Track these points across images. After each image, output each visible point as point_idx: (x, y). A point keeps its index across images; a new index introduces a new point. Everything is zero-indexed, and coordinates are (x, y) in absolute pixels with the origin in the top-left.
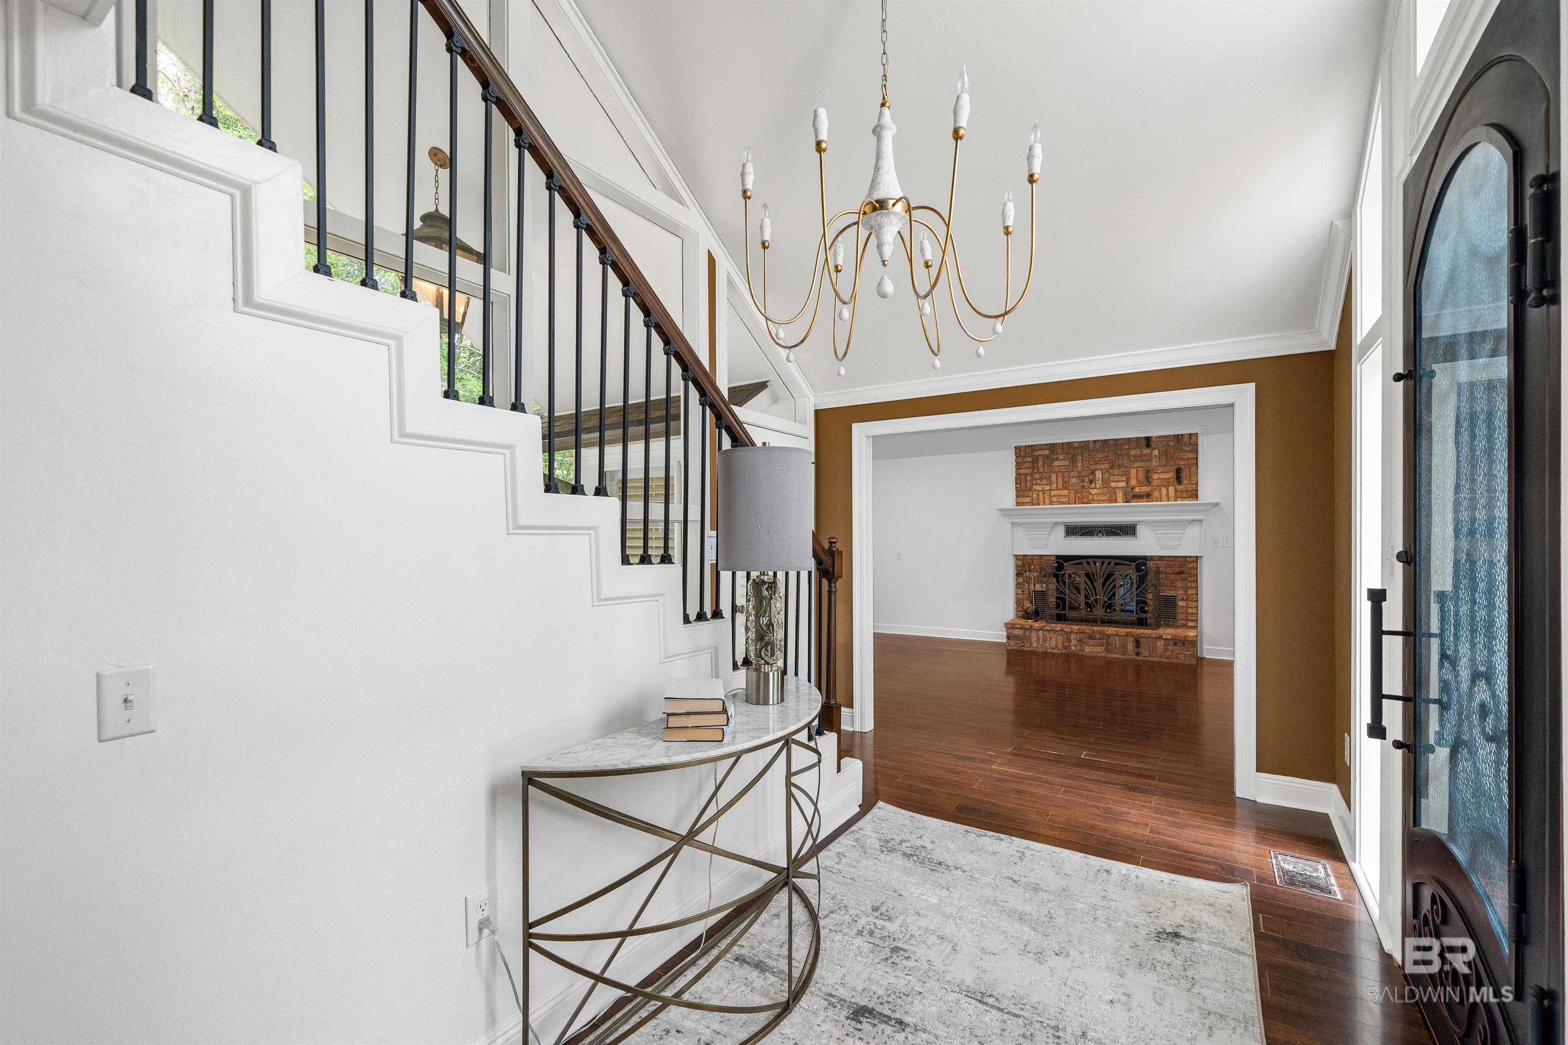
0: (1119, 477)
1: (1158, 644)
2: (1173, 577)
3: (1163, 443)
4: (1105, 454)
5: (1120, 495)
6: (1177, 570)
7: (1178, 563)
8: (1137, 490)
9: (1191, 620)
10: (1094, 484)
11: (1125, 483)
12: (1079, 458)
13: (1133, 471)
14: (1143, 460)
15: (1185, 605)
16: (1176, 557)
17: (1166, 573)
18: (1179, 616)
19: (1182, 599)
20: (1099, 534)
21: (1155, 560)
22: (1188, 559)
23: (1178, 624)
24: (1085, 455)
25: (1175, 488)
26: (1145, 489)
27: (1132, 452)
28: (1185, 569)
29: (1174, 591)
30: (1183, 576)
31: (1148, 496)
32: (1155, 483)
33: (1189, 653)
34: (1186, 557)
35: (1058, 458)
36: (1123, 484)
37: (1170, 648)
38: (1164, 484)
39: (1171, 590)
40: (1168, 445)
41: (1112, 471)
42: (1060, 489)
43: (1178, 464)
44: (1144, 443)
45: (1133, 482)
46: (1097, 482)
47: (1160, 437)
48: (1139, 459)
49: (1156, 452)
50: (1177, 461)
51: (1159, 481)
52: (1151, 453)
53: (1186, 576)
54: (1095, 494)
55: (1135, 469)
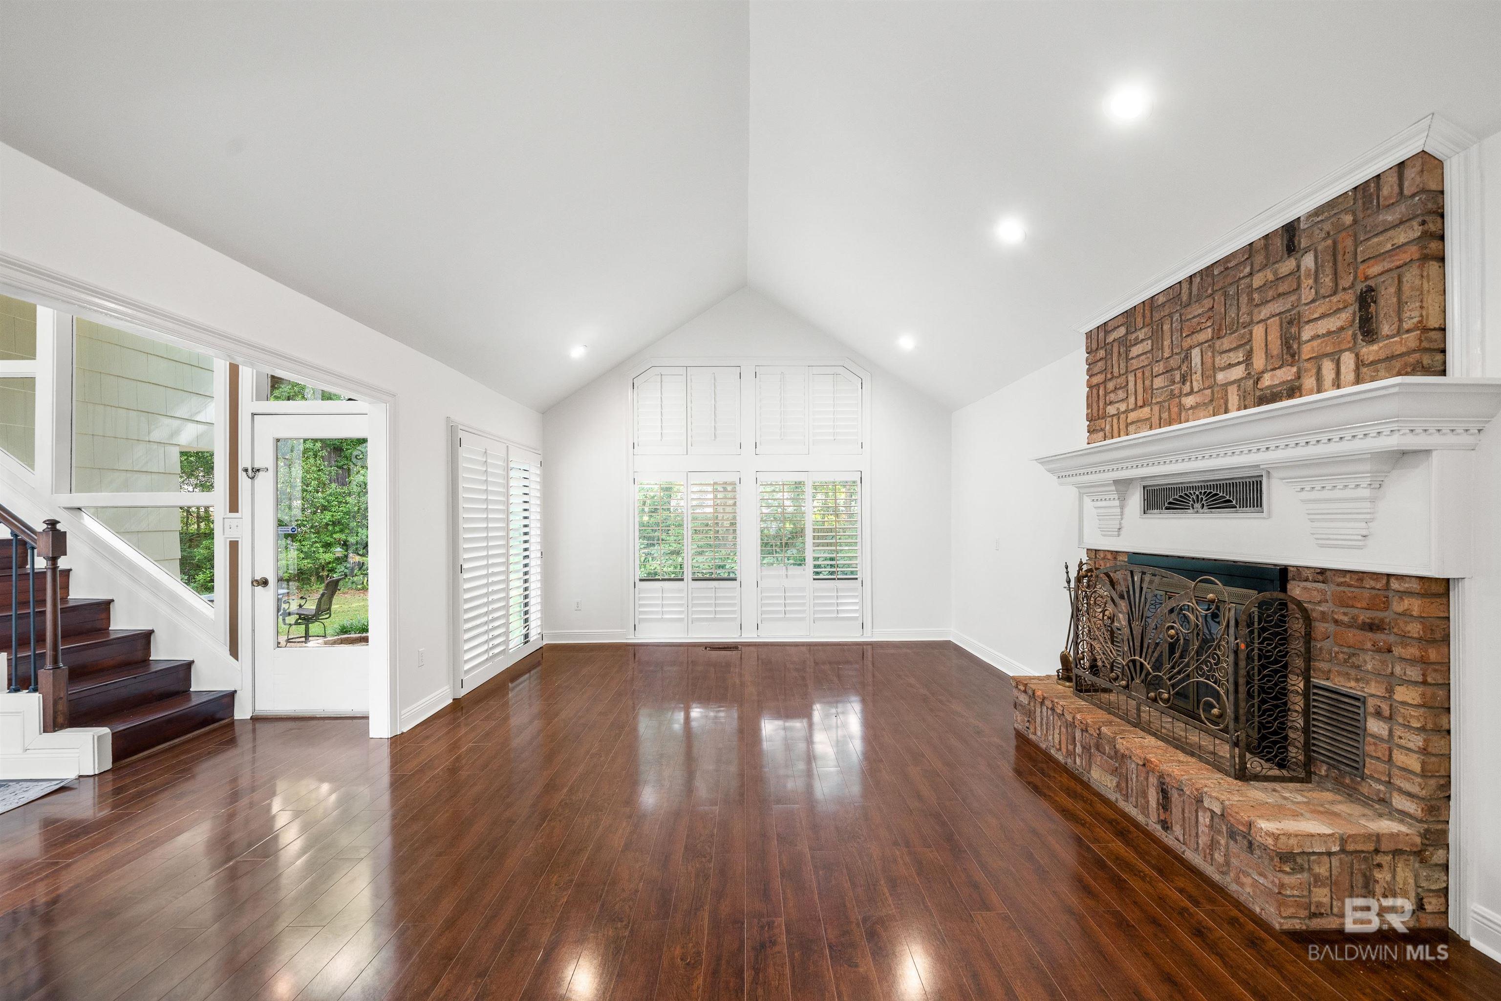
0: (1231, 354)
1: (1201, 819)
2: (1352, 636)
3: (1327, 226)
4: (1207, 303)
5: (1233, 398)
6: (1364, 616)
7: (1366, 594)
8: (1267, 381)
9: (1401, 791)
10: (1188, 384)
11: (1242, 367)
12: (1166, 327)
13: (1258, 331)
14: (1279, 295)
15: (1385, 733)
16: (1361, 576)
17: (1336, 622)
18: (1371, 765)
19: (1378, 714)
20: (1196, 505)
21: (1307, 580)
22: (1395, 585)
23: (1365, 790)
24: (1174, 319)
25: (1357, 355)
26: (1287, 374)
27: (1257, 281)
28: (1388, 616)
29: (1357, 680)
30: (1381, 638)
31: (1293, 390)
32: (1307, 351)
33: (1261, 880)
34: (1389, 576)
35: (1137, 338)
36: (1238, 372)
37: (1223, 842)
38: (1329, 349)
39: (1347, 676)
40: (1341, 228)
41: (1218, 343)
42: (1141, 407)
43: (1367, 278)
44: (1279, 244)
45: (1259, 362)
46: (1194, 377)
47: (1318, 212)
48: (1271, 294)
49: (1308, 261)
50: (1362, 267)
51: (1315, 343)
52: (1299, 267)
53: (1392, 639)
54: (1192, 408)
55: (1261, 325)
